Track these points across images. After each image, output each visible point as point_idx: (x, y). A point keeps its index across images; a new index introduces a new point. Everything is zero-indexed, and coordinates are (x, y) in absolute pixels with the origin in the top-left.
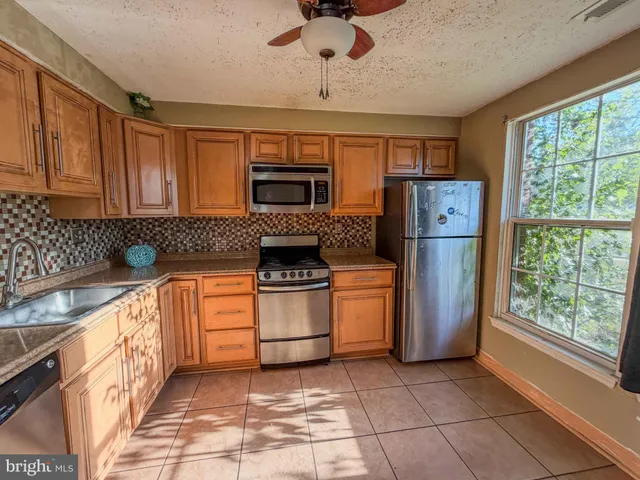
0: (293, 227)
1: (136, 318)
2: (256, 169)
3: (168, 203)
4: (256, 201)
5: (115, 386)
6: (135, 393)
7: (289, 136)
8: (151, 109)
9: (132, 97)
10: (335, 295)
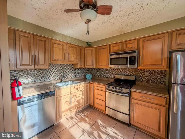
0: (127, 73)
1: (76, 89)
2: (111, 55)
3: (93, 65)
4: (111, 64)
5: (68, 102)
6: (74, 105)
7: (122, 43)
8: (91, 44)
9: (87, 43)
10: (133, 101)
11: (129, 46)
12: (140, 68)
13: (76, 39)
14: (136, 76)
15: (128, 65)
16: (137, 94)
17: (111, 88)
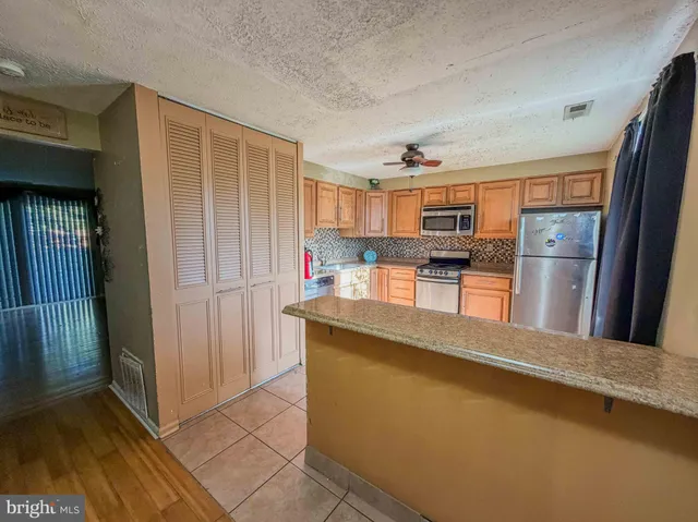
0: (454, 245)
2: (425, 210)
4: (424, 228)
7: (447, 188)
8: (379, 183)
9: (371, 181)
10: (464, 290)
11: (459, 195)
12: (477, 236)
13: (354, 176)
14: (471, 251)
15: (458, 231)
16: (471, 278)
17: (426, 272)
